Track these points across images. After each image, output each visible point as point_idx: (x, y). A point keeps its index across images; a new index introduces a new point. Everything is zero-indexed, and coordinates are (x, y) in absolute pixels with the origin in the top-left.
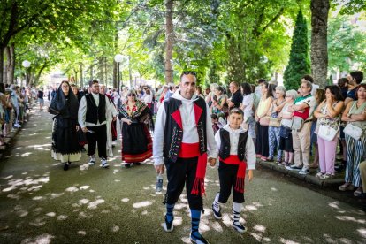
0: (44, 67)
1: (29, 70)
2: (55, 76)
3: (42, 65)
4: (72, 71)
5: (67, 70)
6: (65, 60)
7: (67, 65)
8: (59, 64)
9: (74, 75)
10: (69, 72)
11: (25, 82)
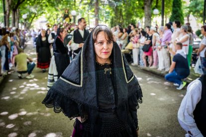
0: (34, 17)
1: (25, 20)
2: (42, 22)
3: (33, 16)
4: (52, 19)
5: (49, 18)
6: (47, 12)
7: (48, 15)
8: (43, 15)
9: (53, 21)
10: (50, 19)
11: (23, 27)
